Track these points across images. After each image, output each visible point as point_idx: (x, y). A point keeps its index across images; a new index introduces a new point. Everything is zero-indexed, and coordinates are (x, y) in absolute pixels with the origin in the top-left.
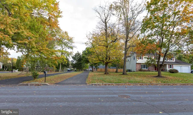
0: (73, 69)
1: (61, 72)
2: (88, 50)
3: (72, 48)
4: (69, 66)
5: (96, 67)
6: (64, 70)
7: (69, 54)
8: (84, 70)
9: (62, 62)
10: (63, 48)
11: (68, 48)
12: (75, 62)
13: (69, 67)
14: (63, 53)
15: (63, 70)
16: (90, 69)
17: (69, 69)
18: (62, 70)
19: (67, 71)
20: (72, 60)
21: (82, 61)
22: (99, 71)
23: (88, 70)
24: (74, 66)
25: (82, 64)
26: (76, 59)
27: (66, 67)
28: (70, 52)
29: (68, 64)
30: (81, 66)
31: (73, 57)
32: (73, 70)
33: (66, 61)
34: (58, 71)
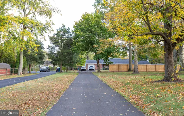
0: (52, 66)
1: (23, 76)
2: (88, 19)
3: (48, 13)
4: (44, 60)
5: (106, 60)
6: (32, 70)
7: (42, 29)
8: (77, 69)
9: (26, 49)
10: (27, 13)
11: (40, 14)
12: (56, 50)
13: (43, 63)
14: (28, 27)
15: (29, 70)
16: (89, 66)
17: (43, 67)
18: (26, 69)
19: (39, 72)
20: (51, 44)
21: (74, 48)
22: (114, 70)
23: (85, 68)
24: (56, 60)
25: (73, 54)
26: (58, 42)
27: (37, 62)
28: (44, 23)
29: (41, 54)
30: (71, 59)
31: (51, 39)
32: (53, 69)
33: (35, 45)
34: (16, 72)
